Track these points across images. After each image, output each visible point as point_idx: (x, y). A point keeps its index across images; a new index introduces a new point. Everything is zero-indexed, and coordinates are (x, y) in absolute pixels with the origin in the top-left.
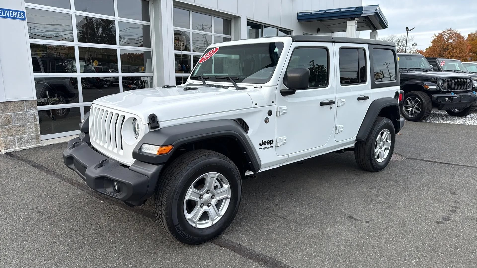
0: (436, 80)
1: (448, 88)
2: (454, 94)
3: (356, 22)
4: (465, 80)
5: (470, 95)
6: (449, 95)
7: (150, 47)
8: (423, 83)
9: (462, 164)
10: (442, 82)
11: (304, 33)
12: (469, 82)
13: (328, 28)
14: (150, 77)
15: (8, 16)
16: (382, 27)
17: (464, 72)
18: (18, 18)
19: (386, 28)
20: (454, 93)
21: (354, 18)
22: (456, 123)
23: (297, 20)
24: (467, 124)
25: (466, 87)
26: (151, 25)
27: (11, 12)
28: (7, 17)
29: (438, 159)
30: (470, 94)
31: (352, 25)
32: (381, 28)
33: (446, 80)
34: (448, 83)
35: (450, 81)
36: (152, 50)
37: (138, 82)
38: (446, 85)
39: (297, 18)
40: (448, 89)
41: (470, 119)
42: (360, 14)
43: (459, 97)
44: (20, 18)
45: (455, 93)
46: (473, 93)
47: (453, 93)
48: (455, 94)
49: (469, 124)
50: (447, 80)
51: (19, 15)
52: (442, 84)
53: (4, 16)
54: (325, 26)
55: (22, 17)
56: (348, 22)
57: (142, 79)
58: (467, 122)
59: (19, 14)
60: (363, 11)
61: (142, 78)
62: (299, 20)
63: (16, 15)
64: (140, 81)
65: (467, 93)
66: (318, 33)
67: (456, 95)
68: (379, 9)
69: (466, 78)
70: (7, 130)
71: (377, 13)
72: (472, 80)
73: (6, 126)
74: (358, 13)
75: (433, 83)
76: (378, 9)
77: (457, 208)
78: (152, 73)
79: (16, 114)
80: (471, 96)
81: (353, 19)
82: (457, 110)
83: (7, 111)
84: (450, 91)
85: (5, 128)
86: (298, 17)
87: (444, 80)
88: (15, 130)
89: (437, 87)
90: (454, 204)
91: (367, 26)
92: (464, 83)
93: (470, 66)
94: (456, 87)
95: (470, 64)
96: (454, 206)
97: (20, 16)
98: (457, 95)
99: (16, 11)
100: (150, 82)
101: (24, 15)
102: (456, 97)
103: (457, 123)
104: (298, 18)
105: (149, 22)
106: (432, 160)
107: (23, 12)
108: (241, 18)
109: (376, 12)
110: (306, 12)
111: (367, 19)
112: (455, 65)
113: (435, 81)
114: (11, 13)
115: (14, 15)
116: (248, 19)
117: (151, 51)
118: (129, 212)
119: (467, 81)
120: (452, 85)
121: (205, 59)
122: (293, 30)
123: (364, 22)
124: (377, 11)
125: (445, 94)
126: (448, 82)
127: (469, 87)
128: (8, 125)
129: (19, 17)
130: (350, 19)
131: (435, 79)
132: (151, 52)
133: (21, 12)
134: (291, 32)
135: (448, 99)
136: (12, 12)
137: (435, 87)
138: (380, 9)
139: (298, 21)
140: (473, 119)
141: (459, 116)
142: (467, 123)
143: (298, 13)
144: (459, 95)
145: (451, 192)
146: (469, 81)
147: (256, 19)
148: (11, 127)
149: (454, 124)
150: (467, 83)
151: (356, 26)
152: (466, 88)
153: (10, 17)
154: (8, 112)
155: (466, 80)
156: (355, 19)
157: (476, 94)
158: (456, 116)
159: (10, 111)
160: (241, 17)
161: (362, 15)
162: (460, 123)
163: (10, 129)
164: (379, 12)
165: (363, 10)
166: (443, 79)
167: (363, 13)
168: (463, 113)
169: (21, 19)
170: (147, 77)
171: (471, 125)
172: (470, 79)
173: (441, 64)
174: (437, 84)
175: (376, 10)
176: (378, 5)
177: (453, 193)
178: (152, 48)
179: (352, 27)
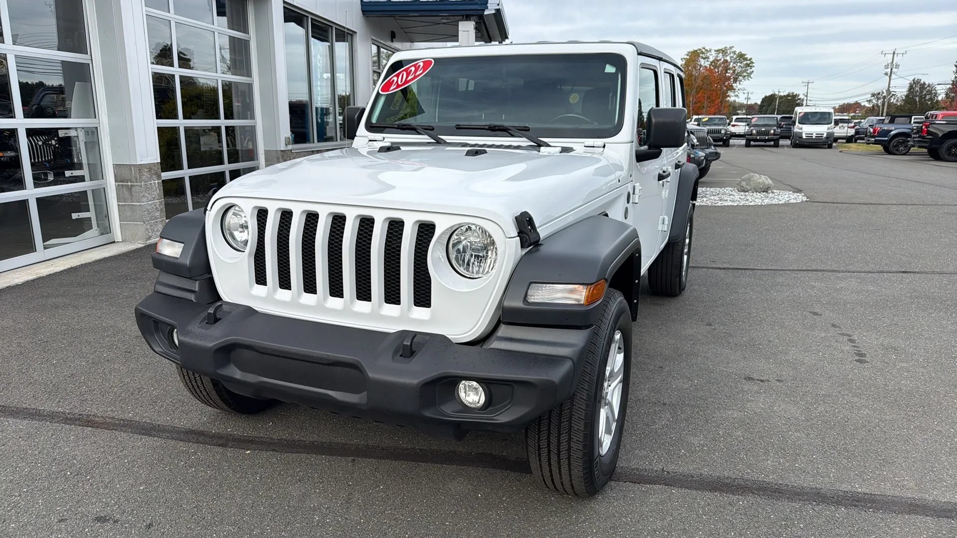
3: (473, 24)
5: (694, 157)
7: (87, 54)
11: (372, 39)
13: (405, 32)
14: (83, 128)
16: (501, 38)
19: (506, 40)
21: (470, 16)
23: (361, 13)
31: (468, 30)
36: (92, 60)
37: (50, 142)
39: (360, 7)
42: (484, 10)
54: (402, 28)
56: (460, 23)
57: (61, 134)
60: (488, 5)
61: (59, 131)
62: (363, 11)
64: (56, 139)
66: (392, 41)
71: (498, 11)
74: (479, 8)
78: (96, 118)
81: (467, 18)
86: (362, 5)
90: (838, 330)
96: (843, 334)
100: (85, 142)
104: (362, 8)
109: (498, 7)
117: (89, 62)
118: (354, 460)
121: (398, 86)
122: (355, 32)
124: (500, 7)
130: (462, 18)
132: (89, 64)
134: (352, 35)
139: (363, 14)
145: (810, 312)
147: (297, 3)
151: (474, 31)
156: (473, 18)
161: (485, 13)
164: (501, 10)
165: (489, 2)
167: (489, 8)
170: (76, 129)
175: (498, 5)
177: (816, 314)
178: (90, 56)
179: (469, 34)
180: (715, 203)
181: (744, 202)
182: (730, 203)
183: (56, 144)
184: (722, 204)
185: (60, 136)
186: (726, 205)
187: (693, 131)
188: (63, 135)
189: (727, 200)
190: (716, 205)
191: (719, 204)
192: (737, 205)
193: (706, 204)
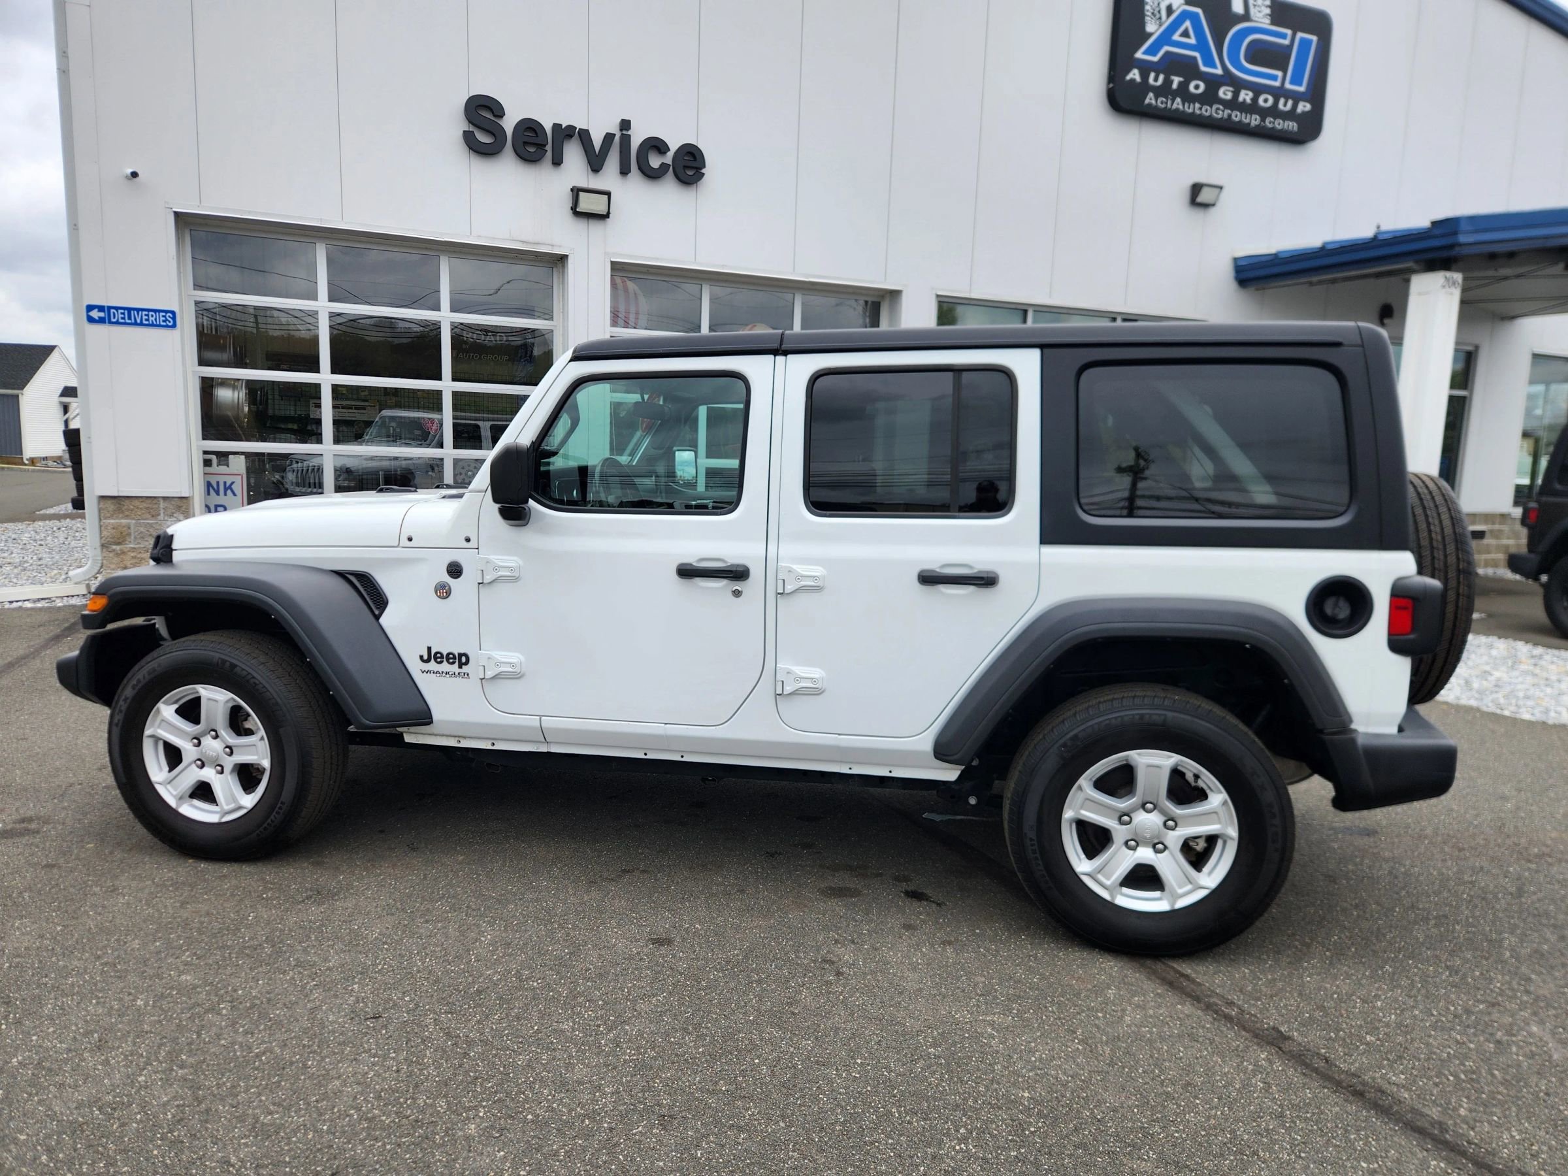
15: (139, 321)
18: (160, 326)
27: (144, 313)
28: (136, 324)
44: (164, 324)
51: (162, 319)
53: (130, 321)
55: (170, 322)
59: (163, 316)
63: (156, 320)
70: (117, 555)
73: (114, 547)
79: (140, 523)
83: (121, 515)
85: (114, 550)
88: (133, 557)
97: (164, 321)
99: (155, 311)
101: (174, 318)
107: (173, 313)
114: (146, 315)
115: (151, 318)
128: (119, 544)
129: (162, 323)
133: (166, 312)
136: (146, 313)
148: (126, 550)
153: (141, 324)
154: (122, 518)
159: (127, 517)
160: (901, 291)
163: (123, 553)
169: (167, 326)
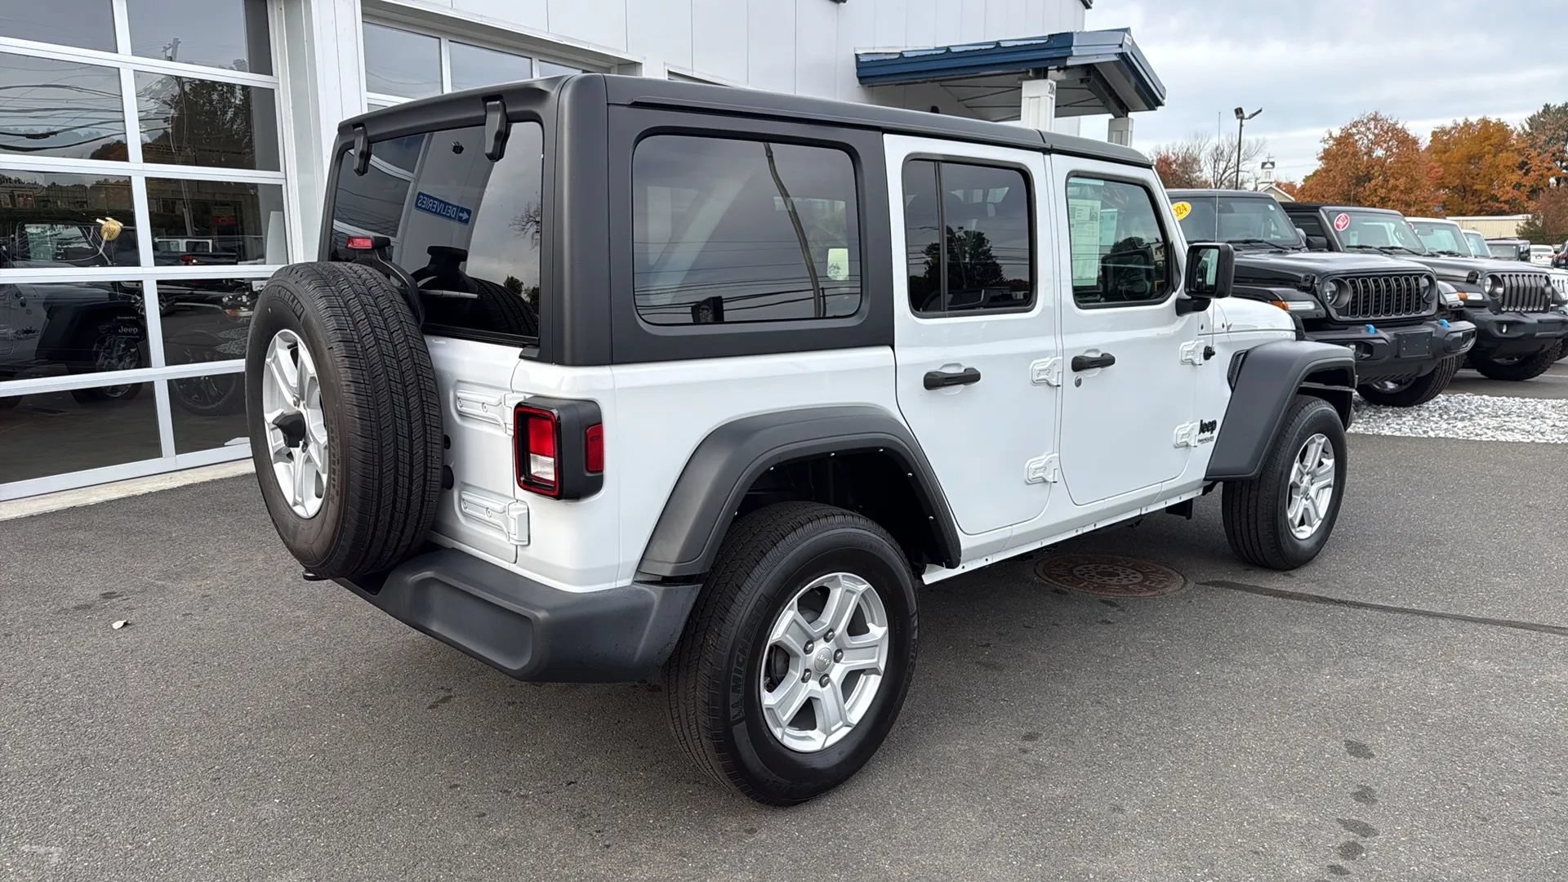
0: (1313, 282)
1: (1353, 308)
2: (1376, 332)
3: (1051, 85)
4: (1412, 280)
5: (1431, 333)
6: (1360, 332)
7: (279, 171)
8: (1271, 292)
9: (1398, 605)
10: (1334, 287)
12: (1425, 288)
13: (967, 107)
16: (1146, 104)
17: (1414, 253)
19: (1159, 108)
20: (1376, 327)
21: (1046, 70)
22: (1387, 432)
23: (857, 80)
24: (1425, 436)
25: (1418, 303)
26: (279, 89)
29: (1313, 582)
30: (1429, 329)
31: (1038, 95)
32: (1144, 105)
33: (1347, 282)
34: (1355, 292)
35: (1359, 283)
36: (286, 179)
37: (239, 299)
38: (1347, 298)
39: (856, 71)
40: (1354, 313)
41: (1433, 416)
42: (1065, 58)
43: (1393, 339)
45: (1379, 325)
46: (1439, 326)
47: (1372, 327)
48: (1378, 330)
49: (1432, 434)
50: (1352, 282)
52: (1333, 294)
54: (959, 101)
56: (1026, 85)
57: (254, 285)
58: (1425, 429)
60: (1073, 48)
61: (253, 282)
62: (862, 79)
64: (247, 293)
65: (1421, 324)
67: (1382, 333)
68: (1130, 44)
69: (1417, 275)
71: (1123, 56)
72: (1435, 279)
74: (1055, 55)
75: (1304, 294)
76: (1126, 40)
77: (1366, 831)
80: (1434, 335)
81: (1041, 74)
82: (1391, 386)
84: (1361, 318)
86: (857, 68)
87: (1343, 280)
89: (1316, 304)
90: (1357, 811)
91: (1098, 102)
92: (1409, 290)
93: (1432, 231)
94: (1383, 307)
95: (1434, 227)
96: (1356, 823)
98: (1386, 335)
102: (1385, 342)
103: (1389, 433)
104: (857, 73)
105: (272, 75)
106: (1290, 590)
108: (643, 66)
109: (1120, 50)
110: (886, 54)
111: (1092, 77)
112: (1383, 227)
113: (1308, 285)
116: (671, 70)
117: (282, 182)
119: (1418, 285)
120: (1367, 297)
123: (1084, 86)
124: (1125, 49)
125: (1346, 329)
126: (1355, 287)
127: (1428, 306)
130: (1031, 74)
131: (1310, 279)
132: (281, 185)
135: (1356, 349)
137: (1310, 306)
138: (1133, 42)
139: (861, 83)
140: (1445, 417)
141: (1399, 406)
142: (1425, 432)
143: (857, 55)
144: (1393, 333)
145: (1349, 743)
146: (1424, 282)
147: (703, 73)
149: (1380, 435)
150: (1418, 289)
151: (1054, 97)
152: (1417, 309)
155: (1416, 280)
156: (1052, 73)
157: (1451, 329)
158: (1387, 405)
160: (641, 64)
161: (1069, 63)
162: (1400, 430)
164: (1132, 53)
165: (1075, 43)
166: (1335, 277)
167: (1074, 54)
168: (1413, 394)
171: (1437, 438)
172: (1429, 278)
173: (1338, 226)
174: (1316, 296)
175: (1121, 46)
176: (1126, 30)
177: (1357, 750)
178: (284, 174)
179: (1039, 102)
180: (1477, 435)
181: (1555, 436)
182: (1518, 437)
183: (248, 301)
184: (1493, 437)
185: (254, 290)
186: (1503, 439)
187: (1499, 275)
188: (258, 288)
189: (1513, 431)
190: (1477, 439)
191: (1484, 438)
192: (1533, 442)
193: (1451, 436)
